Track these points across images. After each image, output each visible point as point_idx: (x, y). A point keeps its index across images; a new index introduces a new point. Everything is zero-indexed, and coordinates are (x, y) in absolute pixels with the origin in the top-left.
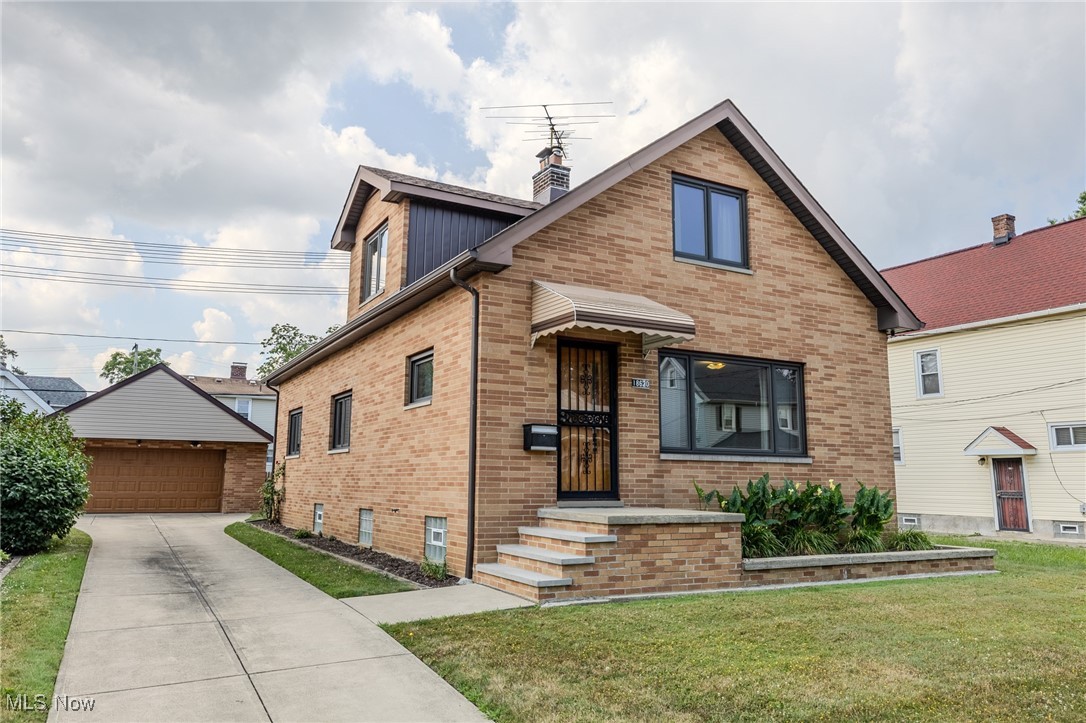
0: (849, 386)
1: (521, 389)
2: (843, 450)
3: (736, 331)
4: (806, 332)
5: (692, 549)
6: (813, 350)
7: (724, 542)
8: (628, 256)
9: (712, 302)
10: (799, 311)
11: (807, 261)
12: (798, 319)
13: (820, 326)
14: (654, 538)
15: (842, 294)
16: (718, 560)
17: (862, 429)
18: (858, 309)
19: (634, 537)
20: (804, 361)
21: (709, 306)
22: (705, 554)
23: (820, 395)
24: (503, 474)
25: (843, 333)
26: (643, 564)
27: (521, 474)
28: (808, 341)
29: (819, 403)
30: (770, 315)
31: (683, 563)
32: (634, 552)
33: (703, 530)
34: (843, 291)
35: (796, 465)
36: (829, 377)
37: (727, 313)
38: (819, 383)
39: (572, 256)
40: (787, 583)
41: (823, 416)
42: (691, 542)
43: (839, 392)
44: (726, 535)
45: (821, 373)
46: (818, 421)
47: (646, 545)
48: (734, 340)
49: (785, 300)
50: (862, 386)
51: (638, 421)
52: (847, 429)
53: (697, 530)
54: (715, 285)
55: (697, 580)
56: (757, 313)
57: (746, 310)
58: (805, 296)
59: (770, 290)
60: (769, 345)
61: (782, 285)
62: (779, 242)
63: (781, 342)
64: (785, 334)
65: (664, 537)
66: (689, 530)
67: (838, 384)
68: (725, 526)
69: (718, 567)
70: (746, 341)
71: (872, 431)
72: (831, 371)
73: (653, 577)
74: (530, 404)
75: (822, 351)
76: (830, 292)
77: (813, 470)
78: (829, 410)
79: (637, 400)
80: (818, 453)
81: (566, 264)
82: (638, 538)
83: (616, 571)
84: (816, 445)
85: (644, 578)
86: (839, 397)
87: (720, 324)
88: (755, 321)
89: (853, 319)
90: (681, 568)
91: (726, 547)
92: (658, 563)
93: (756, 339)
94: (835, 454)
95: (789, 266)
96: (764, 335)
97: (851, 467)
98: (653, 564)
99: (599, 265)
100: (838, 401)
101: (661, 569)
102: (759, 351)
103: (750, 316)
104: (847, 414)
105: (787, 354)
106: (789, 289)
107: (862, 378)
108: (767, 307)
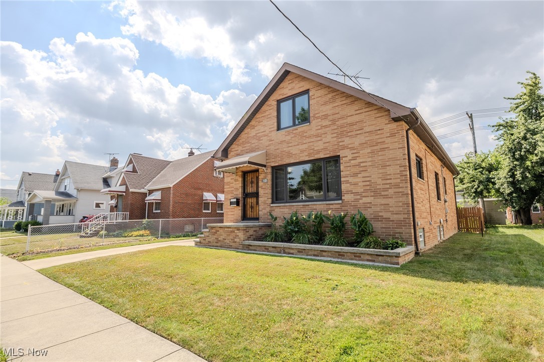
0: (370, 159)
1: (233, 189)
2: (364, 194)
3: (302, 151)
4: (340, 140)
5: (228, 235)
6: (344, 148)
7: (238, 234)
8: (261, 138)
9: (291, 143)
10: (336, 131)
11: (341, 105)
12: (335, 135)
13: (349, 134)
14: (218, 231)
15: (365, 112)
16: (236, 240)
17: (379, 181)
18: (378, 115)
19: (214, 231)
20: (338, 154)
21: (290, 145)
22: (232, 237)
23: (349, 168)
24: (229, 213)
25: (365, 133)
26: (216, 239)
27: (232, 213)
28: (341, 144)
29: (348, 173)
30: (319, 138)
31: (225, 239)
32: (214, 235)
33: (231, 230)
34: (367, 110)
35: (332, 204)
36: (354, 159)
37: (298, 145)
38: (348, 162)
39: (245, 145)
40: (258, 251)
41: (351, 179)
42: (228, 233)
43: (362, 165)
44: (238, 232)
45: (350, 157)
46: (347, 182)
47: (216, 233)
48: (301, 155)
49: (328, 129)
50: (380, 158)
51: (264, 194)
52: (368, 183)
53: (230, 229)
54: (293, 135)
55: (229, 246)
56: (312, 140)
57: (308, 140)
58: (339, 123)
59: (319, 127)
60: (318, 152)
61: (326, 123)
62: (325, 104)
63: (325, 149)
64: (327, 144)
65: (221, 231)
66: (227, 229)
67: (361, 161)
68: (238, 229)
69: (236, 242)
70: (307, 154)
71: (388, 181)
72: (357, 155)
73: (218, 243)
74: (235, 193)
75: (350, 146)
76: (356, 114)
77: (343, 206)
78: (355, 175)
79: (264, 187)
80: (346, 197)
81: (244, 149)
82: (215, 231)
83: (210, 240)
84: (345, 194)
85: (216, 242)
86: (362, 167)
87: (294, 150)
88: (312, 144)
89: (374, 122)
90: (225, 241)
91: (238, 236)
92: (219, 239)
93: (312, 151)
94: (359, 197)
95: (329, 112)
96: (316, 149)
97: (371, 203)
98: (218, 239)
99: (252, 145)
100: (361, 169)
101: (220, 241)
102: (313, 156)
103: (309, 143)
104: (367, 175)
105: (328, 154)
106: (330, 123)
107: (380, 153)
108: (317, 136)
